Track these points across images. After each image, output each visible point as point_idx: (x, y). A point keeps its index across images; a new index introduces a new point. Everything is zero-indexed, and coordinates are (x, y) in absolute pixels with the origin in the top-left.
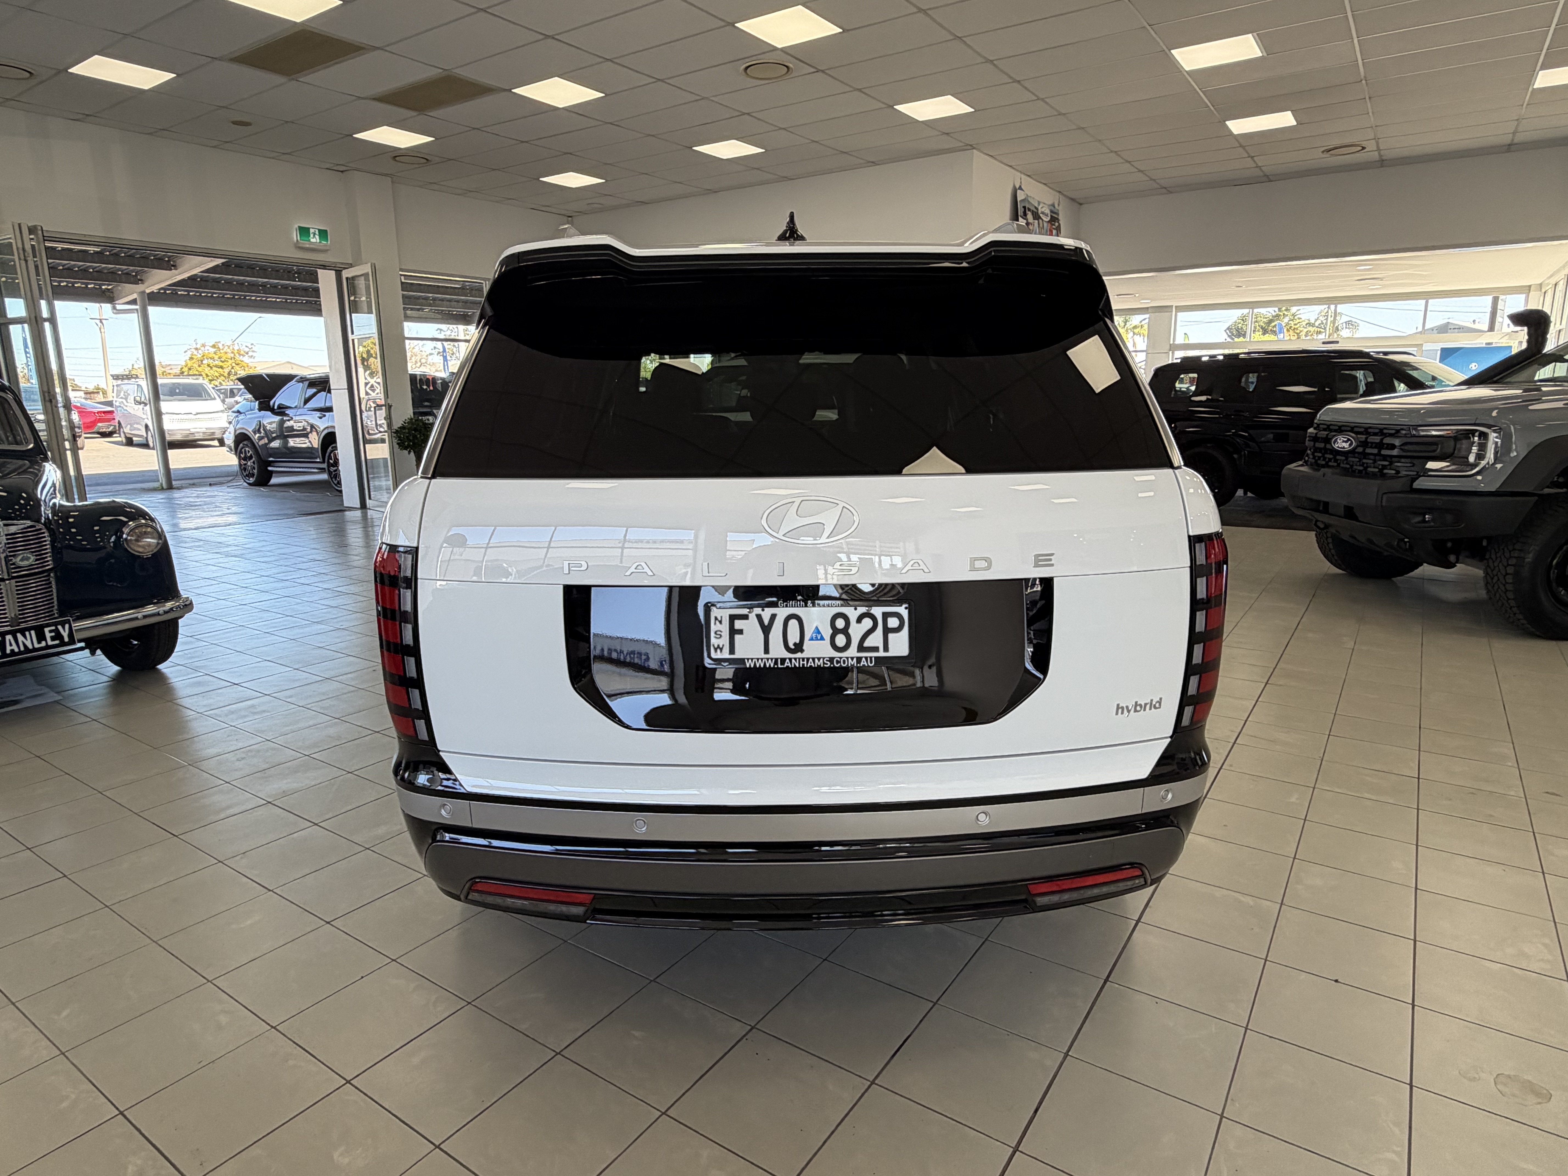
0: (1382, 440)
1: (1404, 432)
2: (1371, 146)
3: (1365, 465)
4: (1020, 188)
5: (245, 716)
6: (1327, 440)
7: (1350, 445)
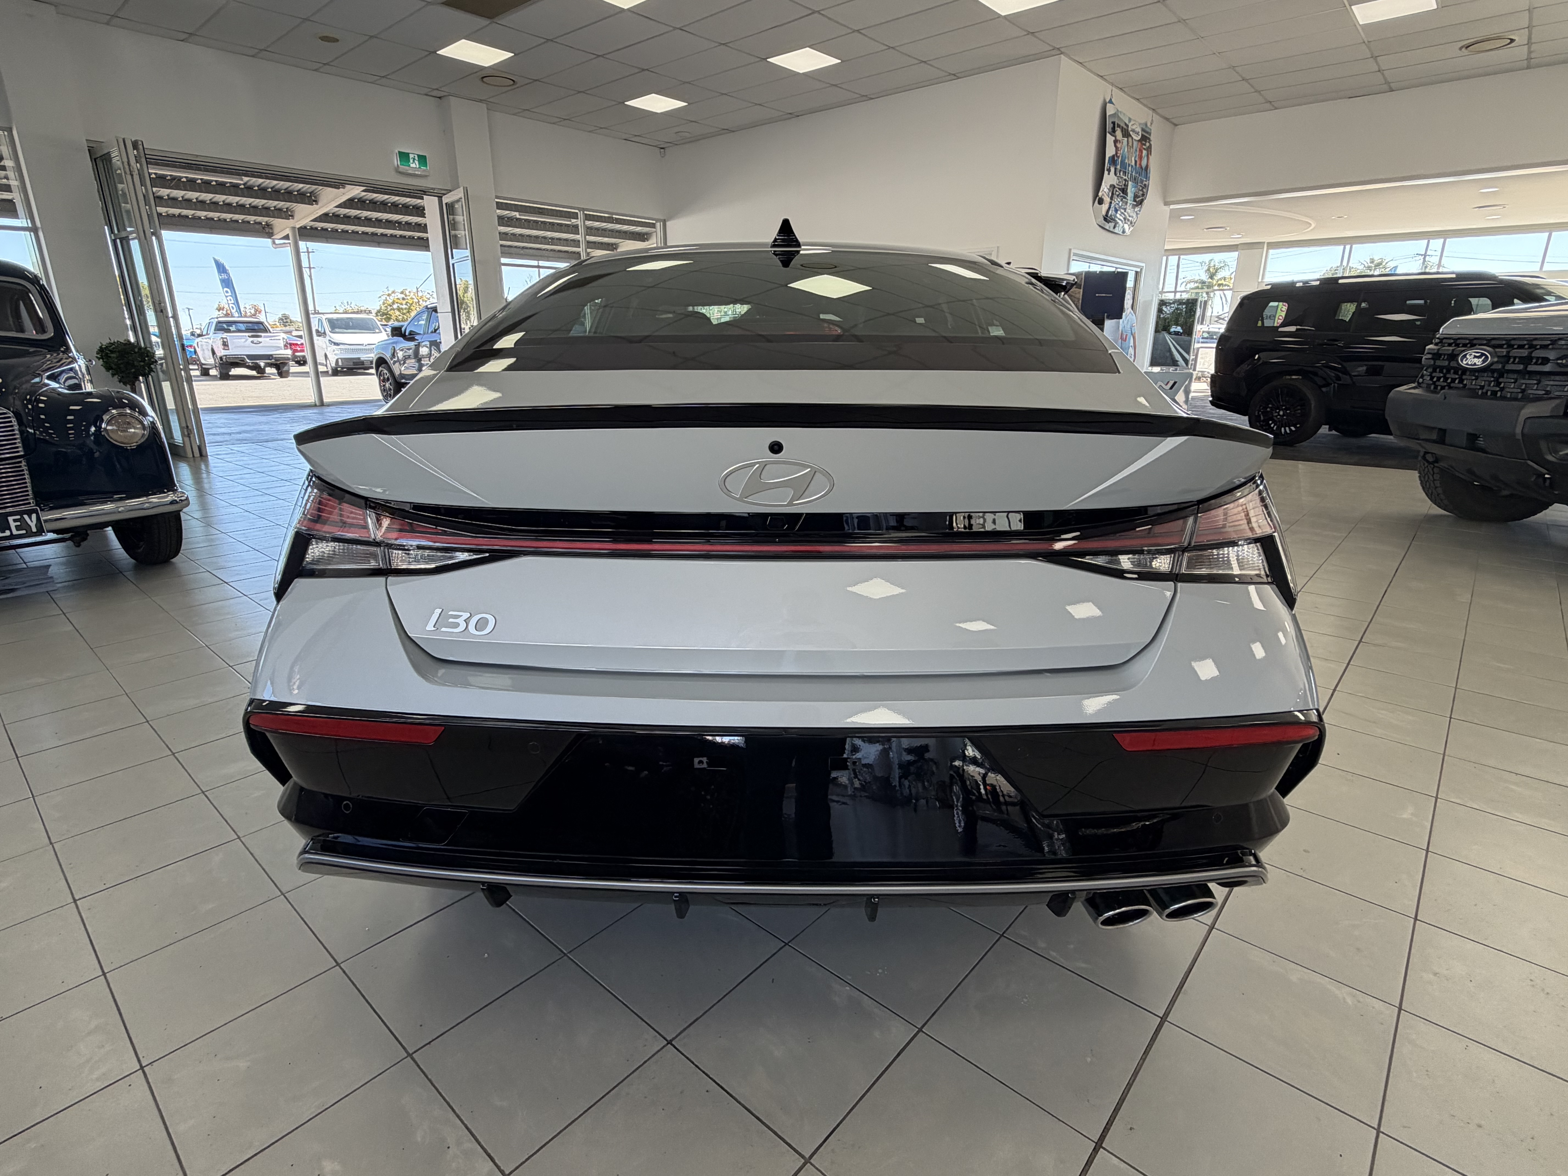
0: (1530, 353)
1: (1563, 342)
2: (1521, 38)
3: (1502, 385)
4: (1111, 102)
6: (1453, 357)
7: (1484, 361)
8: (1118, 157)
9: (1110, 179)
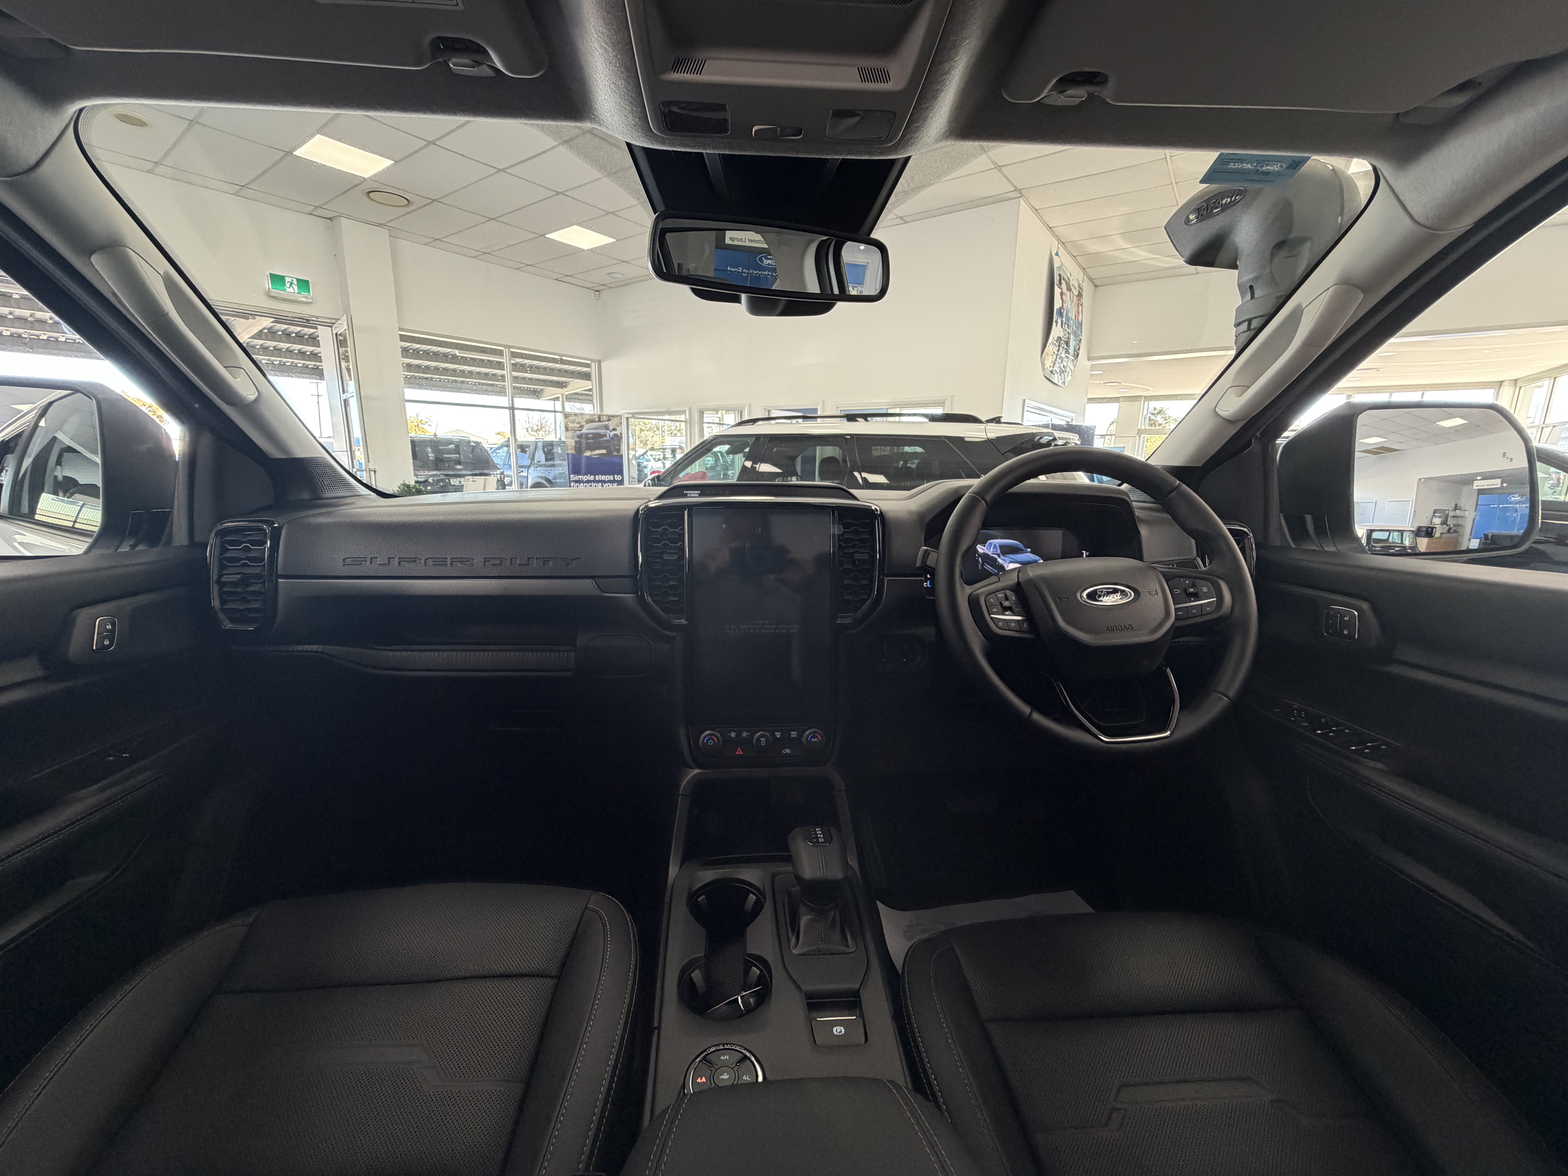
4: (1057, 254)
8: (1063, 310)
9: (1057, 331)
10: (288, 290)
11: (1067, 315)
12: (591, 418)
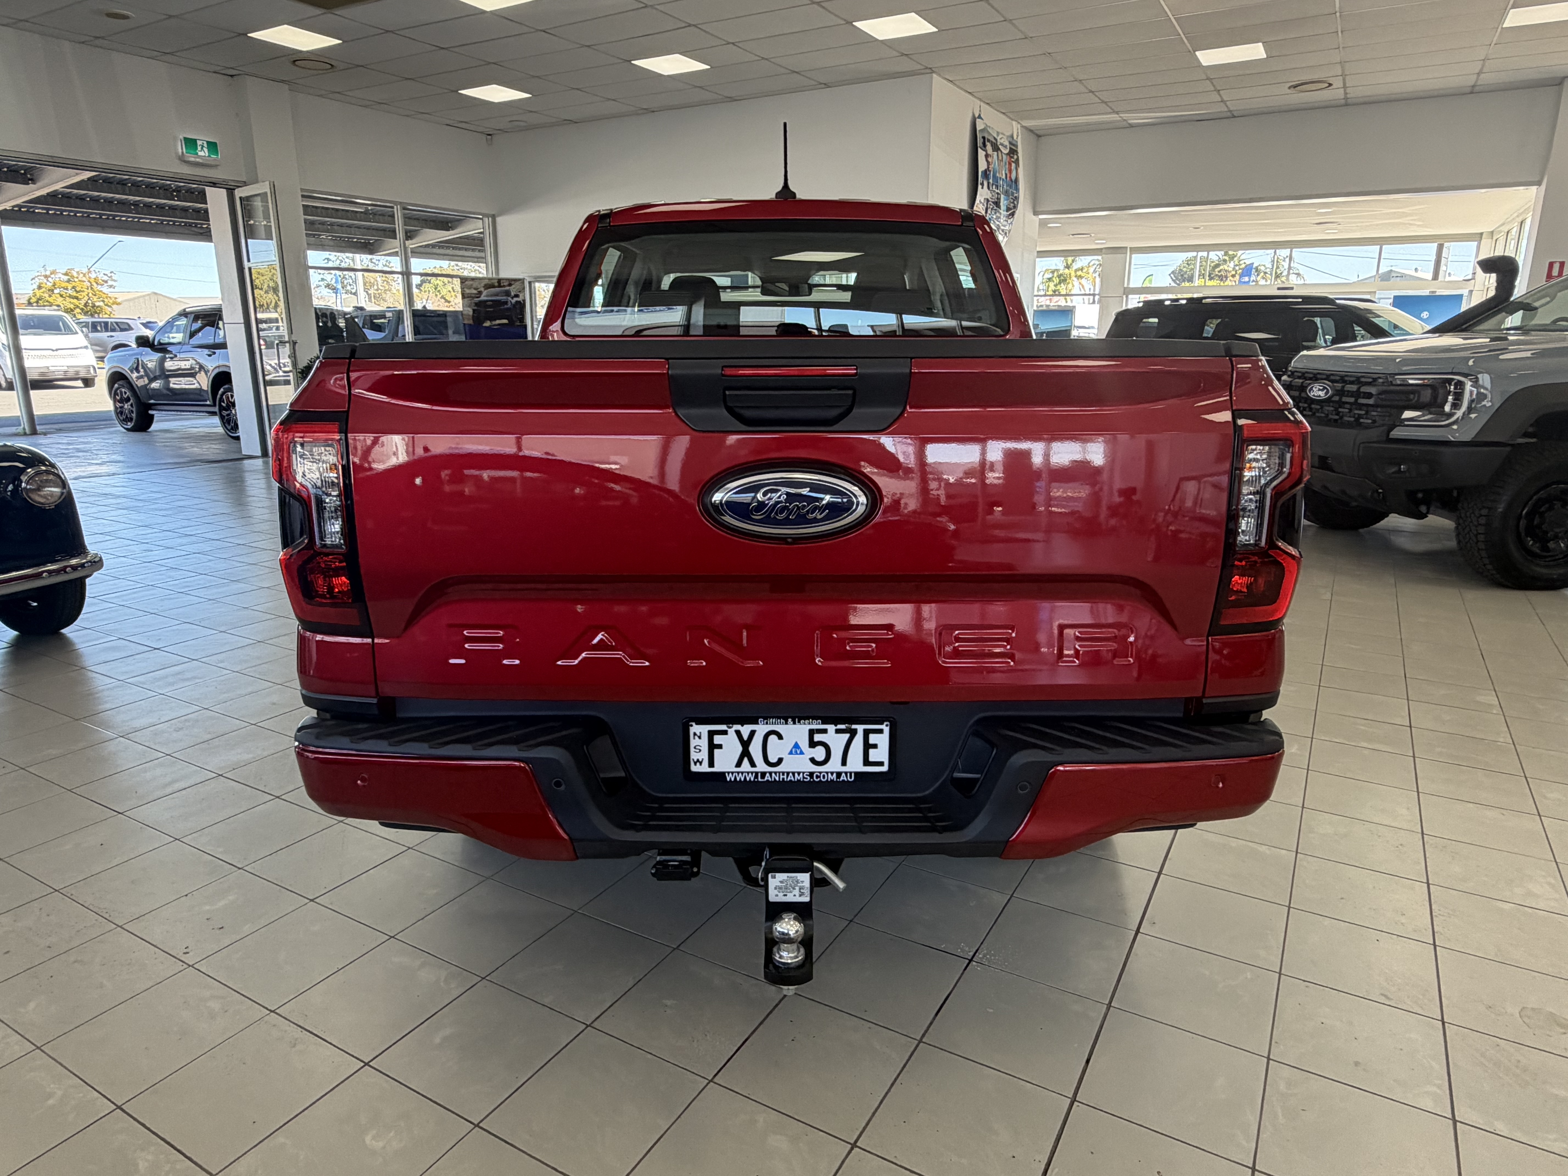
0: (1359, 388)
1: (1381, 380)
2: (1337, 83)
3: (1341, 414)
4: (979, 117)
5: (172, 684)
6: (1303, 388)
7: (1327, 393)
8: (990, 171)
9: (982, 194)
10: (201, 154)
11: (994, 176)
12: (490, 283)
